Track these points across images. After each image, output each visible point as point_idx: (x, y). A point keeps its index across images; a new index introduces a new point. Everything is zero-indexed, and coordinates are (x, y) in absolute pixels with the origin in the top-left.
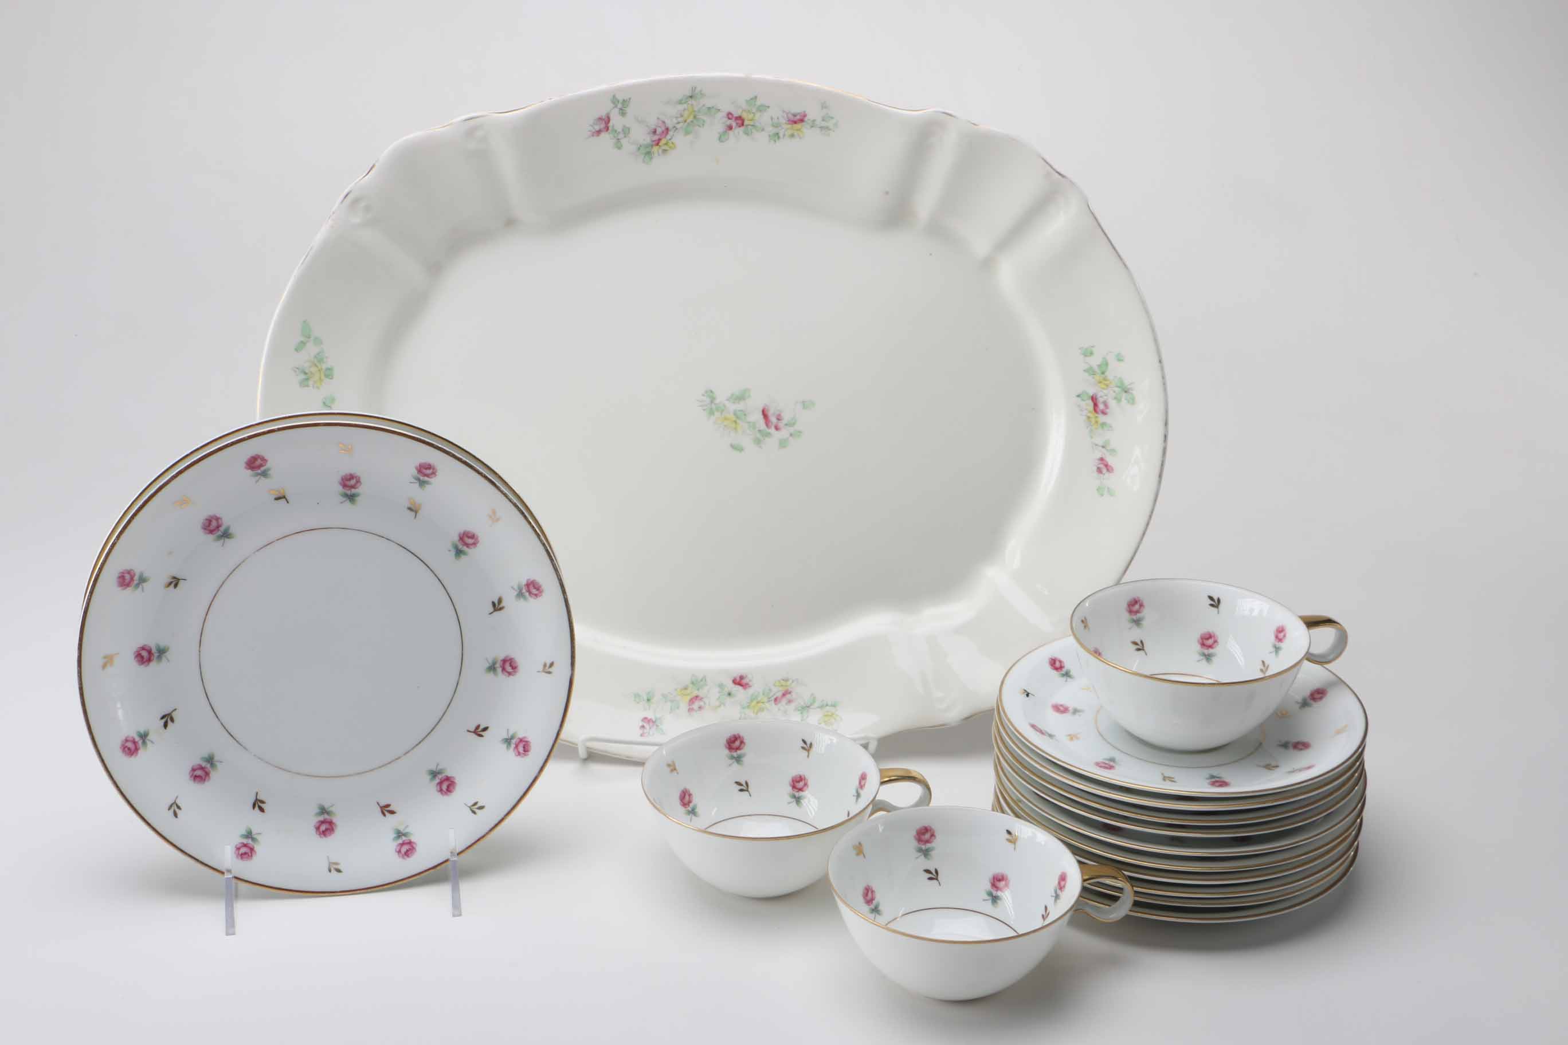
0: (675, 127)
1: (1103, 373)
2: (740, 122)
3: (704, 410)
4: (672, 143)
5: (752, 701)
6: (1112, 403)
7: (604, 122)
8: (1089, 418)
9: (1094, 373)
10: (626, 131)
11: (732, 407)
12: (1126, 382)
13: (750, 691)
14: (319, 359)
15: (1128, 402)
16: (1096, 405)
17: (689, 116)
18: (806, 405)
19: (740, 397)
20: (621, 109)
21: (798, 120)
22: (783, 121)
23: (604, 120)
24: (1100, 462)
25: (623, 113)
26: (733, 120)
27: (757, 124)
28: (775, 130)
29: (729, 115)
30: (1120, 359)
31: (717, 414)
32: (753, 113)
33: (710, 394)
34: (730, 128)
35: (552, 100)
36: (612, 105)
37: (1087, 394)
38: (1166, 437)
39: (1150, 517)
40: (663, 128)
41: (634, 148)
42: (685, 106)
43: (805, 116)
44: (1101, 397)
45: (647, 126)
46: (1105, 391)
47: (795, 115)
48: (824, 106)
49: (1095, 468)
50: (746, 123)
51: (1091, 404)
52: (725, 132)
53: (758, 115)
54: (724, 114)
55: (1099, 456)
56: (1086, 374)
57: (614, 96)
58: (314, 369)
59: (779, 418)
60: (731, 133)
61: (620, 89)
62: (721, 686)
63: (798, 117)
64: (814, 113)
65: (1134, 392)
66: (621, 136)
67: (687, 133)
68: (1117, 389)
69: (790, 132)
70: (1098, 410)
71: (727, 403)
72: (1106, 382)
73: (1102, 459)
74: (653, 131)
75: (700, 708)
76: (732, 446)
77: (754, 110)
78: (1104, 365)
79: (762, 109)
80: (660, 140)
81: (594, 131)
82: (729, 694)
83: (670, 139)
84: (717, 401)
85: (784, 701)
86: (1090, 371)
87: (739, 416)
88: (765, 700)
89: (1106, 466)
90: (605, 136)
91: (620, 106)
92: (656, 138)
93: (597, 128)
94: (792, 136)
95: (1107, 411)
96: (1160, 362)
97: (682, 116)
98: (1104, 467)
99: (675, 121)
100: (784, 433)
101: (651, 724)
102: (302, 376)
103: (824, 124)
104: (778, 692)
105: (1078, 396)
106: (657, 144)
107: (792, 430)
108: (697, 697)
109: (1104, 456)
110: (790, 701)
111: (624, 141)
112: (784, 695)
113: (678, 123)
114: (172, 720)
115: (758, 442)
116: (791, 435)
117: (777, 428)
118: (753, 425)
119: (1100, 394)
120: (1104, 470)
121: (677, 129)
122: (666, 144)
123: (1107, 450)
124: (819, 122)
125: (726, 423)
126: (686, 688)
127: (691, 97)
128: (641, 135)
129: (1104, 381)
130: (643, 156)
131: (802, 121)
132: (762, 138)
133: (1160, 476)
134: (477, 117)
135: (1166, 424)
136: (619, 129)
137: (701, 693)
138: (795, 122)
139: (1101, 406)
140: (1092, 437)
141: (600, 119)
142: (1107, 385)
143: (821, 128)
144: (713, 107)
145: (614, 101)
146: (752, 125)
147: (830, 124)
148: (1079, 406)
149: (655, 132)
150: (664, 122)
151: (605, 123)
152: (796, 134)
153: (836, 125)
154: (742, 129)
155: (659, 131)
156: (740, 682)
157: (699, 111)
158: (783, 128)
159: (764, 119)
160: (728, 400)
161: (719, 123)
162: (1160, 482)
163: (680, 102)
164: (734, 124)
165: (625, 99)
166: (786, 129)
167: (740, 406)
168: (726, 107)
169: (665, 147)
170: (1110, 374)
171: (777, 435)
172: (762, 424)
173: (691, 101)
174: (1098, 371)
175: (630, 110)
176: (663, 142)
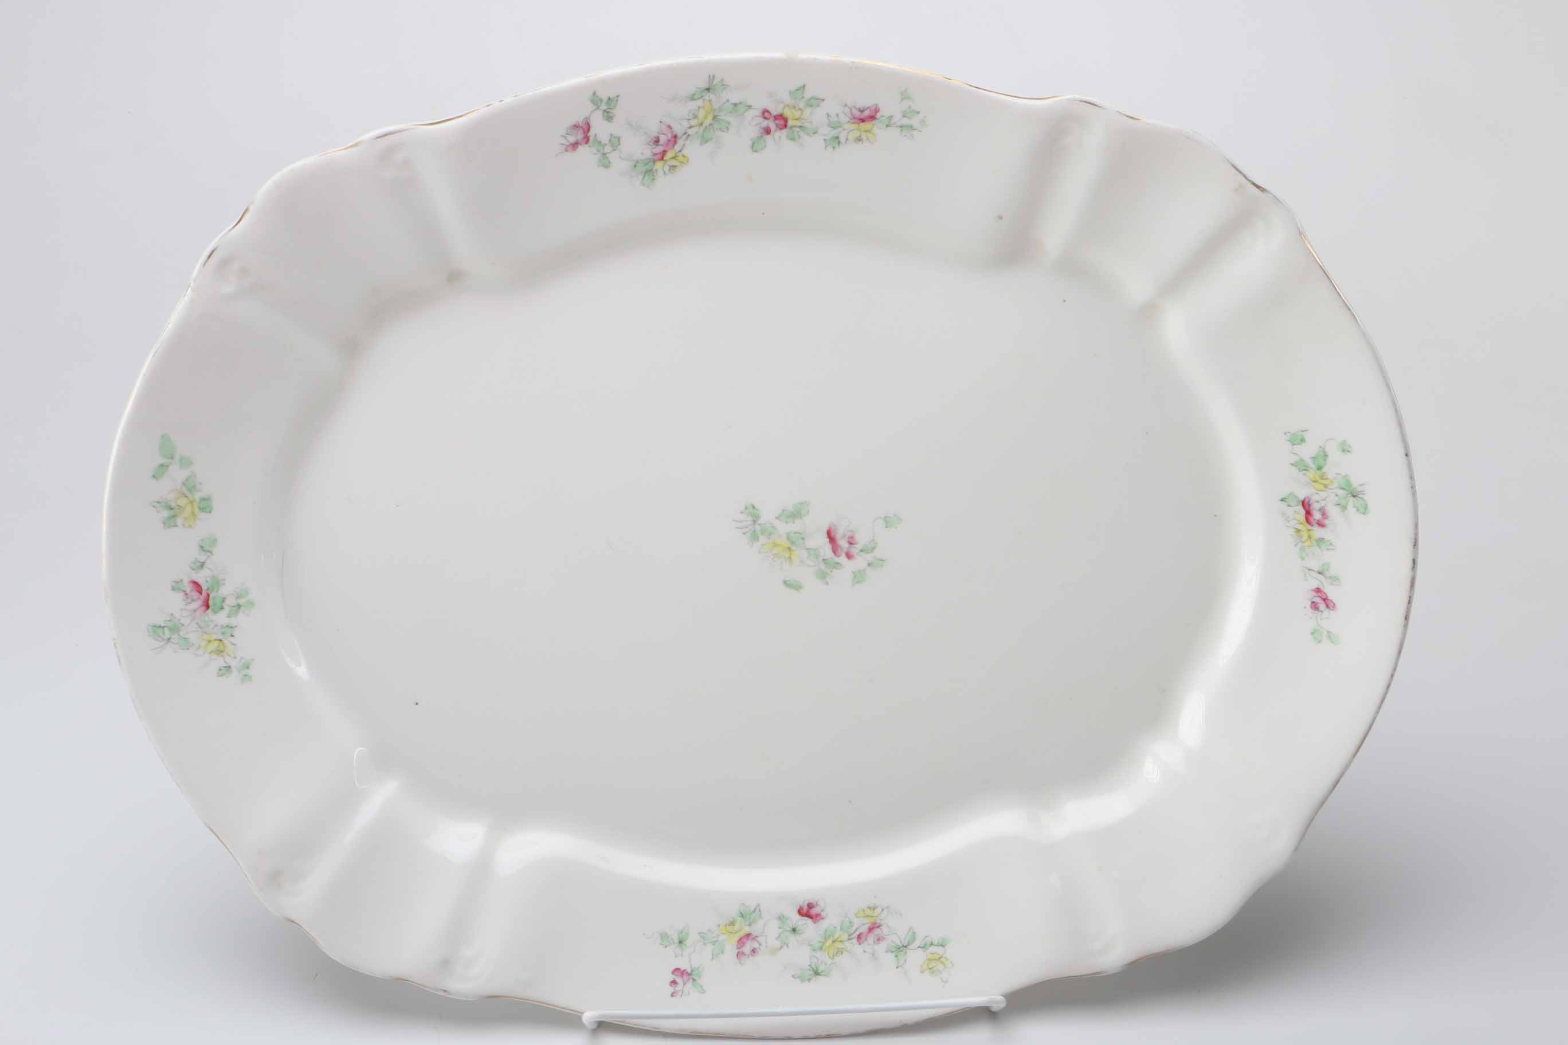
0: (685, 133)
1: (1319, 468)
2: (782, 122)
3: (744, 533)
4: (684, 156)
5: (826, 939)
6: (1333, 512)
7: (581, 131)
8: (1298, 530)
9: (1306, 469)
10: (615, 142)
11: (783, 528)
12: (1355, 482)
13: (824, 925)
14: (189, 486)
15: (1358, 510)
16: (1308, 513)
17: (705, 117)
18: (887, 522)
19: (795, 514)
20: (604, 111)
21: (867, 117)
22: (844, 119)
23: (581, 127)
24: (1314, 594)
25: (609, 117)
26: (772, 119)
27: (807, 125)
28: (834, 133)
29: (765, 113)
30: (1345, 449)
31: (762, 539)
32: (800, 109)
33: (752, 512)
34: (768, 131)
35: (503, 102)
36: (591, 107)
37: (1296, 497)
38: (1414, 561)
39: (1392, 676)
40: (670, 135)
41: (628, 165)
42: (700, 103)
43: (877, 110)
44: (1317, 502)
45: (646, 133)
46: (1323, 494)
47: (862, 111)
48: (905, 96)
49: (1309, 604)
50: (790, 123)
51: (1303, 512)
52: (760, 137)
53: (807, 111)
54: (758, 112)
55: (1315, 584)
56: (1294, 470)
57: (594, 94)
58: (182, 502)
59: (851, 542)
60: (768, 138)
61: (604, 82)
62: (781, 918)
63: (867, 113)
64: (890, 107)
65: (1365, 497)
66: (608, 149)
67: (704, 141)
68: (1341, 492)
69: (856, 134)
70: (1314, 522)
71: (776, 523)
72: (1325, 482)
73: (1318, 590)
74: (654, 139)
75: (754, 951)
76: (785, 582)
77: (801, 105)
78: (1321, 459)
79: (815, 102)
80: (664, 152)
81: (568, 144)
82: (794, 930)
83: (680, 151)
84: (762, 521)
85: (871, 938)
86: (1301, 466)
87: (794, 541)
88: (845, 937)
89: (1325, 600)
90: (582, 149)
91: (604, 107)
92: (659, 149)
93: (572, 139)
94: (859, 139)
95: (1327, 522)
96: (1407, 455)
97: (695, 117)
98: (1321, 601)
99: (686, 124)
100: (860, 562)
101: (685, 978)
102: (166, 513)
103: (906, 121)
104: (861, 925)
105: (1282, 500)
106: (662, 159)
107: (869, 557)
108: (748, 935)
109: (1321, 587)
110: (879, 939)
111: (613, 157)
112: (871, 930)
113: (690, 127)
115: (822, 576)
116: (869, 565)
117: (849, 556)
118: (813, 553)
119: (1315, 498)
120: (1322, 606)
121: (689, 135)
122: (674, 158)
123: (1326, 577)
124: (898, 119)
125: (777, 550)
126: (732, 923)
127: (708, 89)
128: (637, 147)
129: (1321, 479)
130: (641, 177)
131: (872, 118)
132: (814, 144)
133: (1407, 618)
134: (400, 131)
135: (1415, 545)
136: (604, 138)
137: (755, 930)
138: (863, 120)
139: (1317, 516)
140: (1303, 559)
141: (576, 126)
142: (1326, 486)
143: (901, 127)
144: (741, 103)
145: (595, 100)
146: (800, 127)
147: (915, 122)
148: (1283, 514)
149: (657, 141)
150: (670, 127)
151: (585, 129)
152: (864, 137)
153: (923, 122)
154: (784, 131)
155: (663, 139)
156: (808, 912)
157: (720, 110)
158: (844, 129)
159: (817, 117)
160: (777, 518)
161: (750, 126)
162: (1406, 626)
164: (772, 125)
165: (611, 97)
166: (848, 130)
167: (795, 526)
168: (760, 103)
169: (674, 162)
170: (1330, 471)
171: (849, 566)
172: (827, 550)
173: (708, 96)
174: (1312, 465)
175: (619, 112)
176: (669, 155)
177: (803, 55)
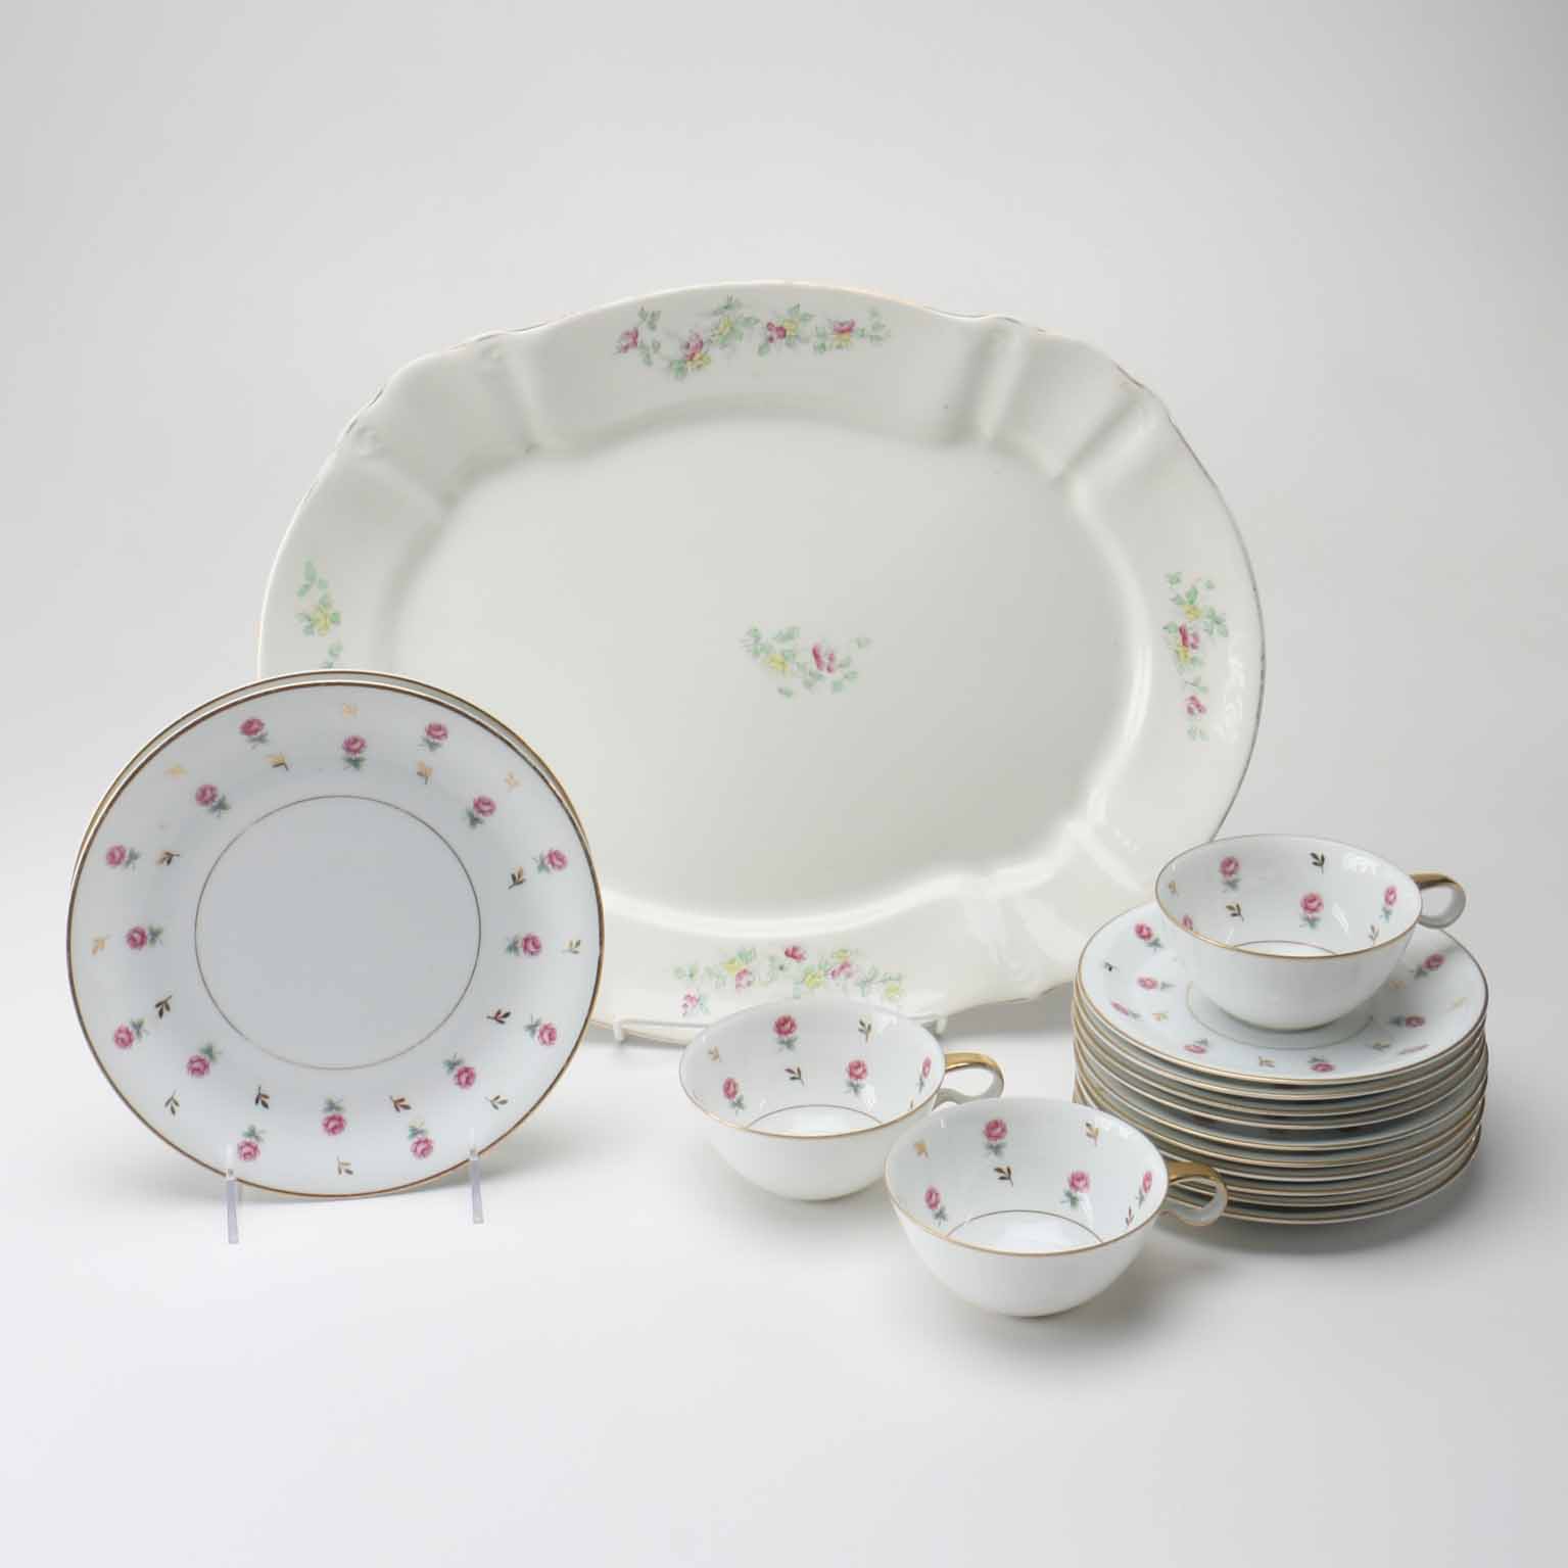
0: (710, 340)
1: (1192, 602)
2: (781, 333)
3: (748, 651)
4: (708, 357)
5: (806, 975)
6: (1203, 636)
7: (631, 337)
8: (1177, 652)
9: (1182, 602)
10: (657, 346)
11: (778, 647)
12: (1217, 612)
13: (806, 964)
14: (325, 603)
15: (1221, 634)
16: (1185, 638)
17: (725, 327)
18: (861, 643)
19: (789, 636)
20: (649, 322)
21: (845, 329)
22: (829, 331)
23: (632, 334)
24: (1191, 702)
25: (652, 327)
26: (775, 330)
27: (801, 335)
28: (820, 341)
29: (770, 326)
30: (1210, 586)
31: (763, 655)
32: (796, 323)
33: (755, 635)
34: (771, 339)
35: (575, 315)
36: (640, 319)
37: (1175, 625)
38: (1263, 672)
40: (697, 342)
41: (665, 364)
42: (720, 317)
43: (853, 324)
44: (1190, 628)
45: (679, 339)
46: (1195, 623)
47: (842, 324)
48: (874, 314)
49: (1186, 709)
50: (788, 333)
51: (1180, 638)
52: (766, 345)
53: (801, 325)
54: (764, 325)
55: (1190, 694)
56: (1174, 604)
57: (642, 309)
58: (318, 615)
59: (831, 658)
60: (772, 345)
61: (649, 301)
62: (772, 959)
63: (846, 326)
64: (863, 322)
65: (1227, 623)
66: (651, 351)
67: (724, 346)
68: (1209, 621)
69: (836, 343)
70: (1188, 643)
71: (773, 643)
72: (1196, 612)
73: (1193, 698)
74: (686, 345)
75: (749, 984)
76: (780, 690)
77: (796, 320)
78: (1193, 593)
79: (806, 318)
80: (694, 354)
81: (621, 347)
82: (781, 968)
83: (705, 354)
84: (763, 641)
85: (842, 976)
86: (1177, 600)
87: (787, 656)
88: (822, 973)
89: (1198, 706)
90: (631, 351)
92: (689, 352)
93: (624, 344)
94: (839, 347)
95: (1198, 644)
96: (1255, 589)
97: (717, 328)
98: (1195, 707)
99: (709, 333)
100: (838, 675)
101: (695, 1002)
102: (306, 623)
103: (875, 333)
104: (836, 963)
105: (1165, 628)
106: (691, 359)
107: (846, 671)
108: (745, 971)
109: (1195, 695)
110: (849, 975)
111: (654, 357)
112: (842, 968)
113: (713, 336)
114: (168, 1008)
115: (808, 685)
116: (846, 677)
117: (830, 670)
118: (803, 667)
119: (1189, 625)
120: (1196, 711)
121: (712, 342)
122: (701, 359)
123: (1199, 688)
124: (869, 330)
125: (773, 664)
126: (732, 961)
127: (726, 308)
128: (672, 350)
129: (1193, 611)
130: (675, 373)
131: (850, 330)
132: (806, 349)
133: (1258, 716)
134: (495, 336)
135: (1263, 658)
136: (649, 343)
137: (750, 967)
138: (843, 332)
139: (1191, 640)
140: (1181, 674)
141: (628, 334)
142: (1197, 616)
143: (871, 337)
144: (751, 318)
145: (642, 314)
146: (796, 336)
147: (881, 333)
148: (1166, 639)
149: (688, 346)
150: (698, 336)
151: (634, 336)
152: (843, 344)
153: (888, 334)
154: (784, 341)
155: (692, 344)
156: (793, 953)
157: (736, 323)
158: (829, 339)
159: (807, 329)
160: (774, 639)
161: (758, 336)
163: (715, 313)
164: (775, 336)
165: (655, 311)
166: (832, 340)
167: (787, 646)
168: (766, 319)
169: (700, 362)
170: (1199, 603)
171: (829, 678)
172: (813, 666)
173: (727, 312)
174: (1186, 599)
175: (659, 324)
176: (698, 356)
177: (795, 283)
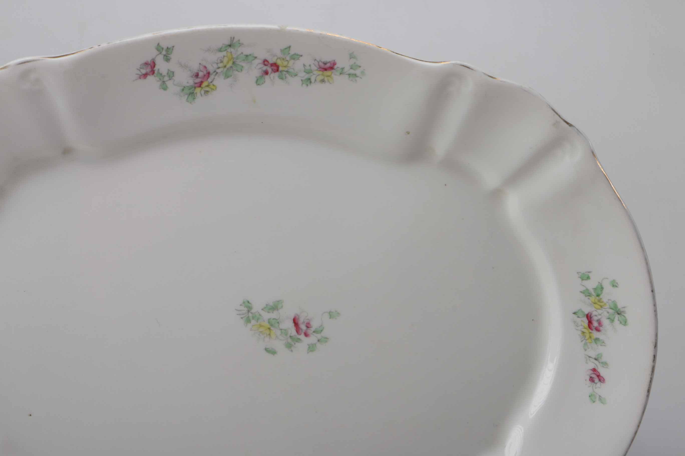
0: (215, 71)
1: (598, 296)
2: (275, 68)
3: (242, 318)
4: (213, 85)
6: (606, 322)
7: (149, 67)
8: (583, 333)
9: (589, 295)
10: (171, 75)
11: (266, 316)
12: (620, 306)
15: (621, 323)
16: (590, 322)
17: (228, 62)
18: (331, 315)
19: (274, 307)
20: (165, 55)
21: (328, 67)
22: (314, 68)
23: (150, 64)
24: (592, 372)
25: (167, 59)
26: (269, 65)
27: (291, 70)
28: (307, 76)
29: (265, 62)
30: (614, 285)
31: (253, 322)
32: (287, 61)
33: (248, 305)
34: (266, 73)
36: (156, 52)
37: (582, 312)
38: (655, 357)
39: (639, 426)
40: (205, 72)
41: (179, 89)
42: (224, 53)
43: (335, 64)
44: (596, 316)
45: (190, 70)
46: (600, 312)
47: (325, 64)
48: (352, 56)
49: (588, 378)
50: (281, 69)
51: (586, 321)
52: (262, 77)
53: (291, 62)
54: (261, 61)
55: (592, 366)
56: (582, 296)
57: (158, 44)
59: (308, 326)
60: (267, 77)
61: (164, 37)
63: (328, 65)
64: (343, 63)
65: (626, 315)
66: (166, 78)
67: (227, 76)
68: (611, 311)
69: (320, 78)
70: (593, 328)
71: (262, 313)
72: (601, 304)
73: (594, 370)
74: (196, 74)
76: (266, 349)
77: (288, 58)
78: (599, 291)
79: (296, 57)
80: (202, 82)
81: (141, 74)
83: (211, 82)
84: (253, 311)
86: (586, 293)
87: (273, 324)
89: (599, 376)
90: (150, 78)
91: (164, 52)
92: (198, 80)
93: (144, 71)
94: (323, 81)
95: (601, 328)
96: (652, 291)
97: (222, 62)
98: (596, 377)
99: (215, 66)
100: (312, 339)
103: (352, 71)
105: (574, 313)
106: (200, 86)
107: (319, 336)
109: (596, 368)
111: (169, 84)
113: (219, 68)
115: (289, 346)
116: (319, 341)
117: (306, 335)
118: (284, 332)
119: (594, 313)
120: (596, 380)
121: (217, 73)
122: (208, 86)
123: (599, 362)
124: (347, 69)
125: (261, 329)
127: (230, 46)
128: (184, 78)
129: (599, 303)
130: (186, 96)
131: (331, 68)
132: (295, 82)
133: (649, 391)
134: (34, 61)
135: (656, 346)
136: (164, 72)
138: (326, 69)
139: (595, 324)
140: (586, 350)
141: (146, 64)
142: (601, 307)
143: (349, 75)
144: (250, 55)
145: (159, 48)
146: (287, 71)
147: (358, 72)
148: (575, 322)
149: (197, 75)
150: (205, 67)
151: (152, 66)
152: (326, 79)
153: (363, 73)
154: (277, 74)
155: (201, 74)
157: (237, 58)
158: (314, 74)
159: (298, 66)
160: (262, 309)
161: (255, 70)
162: (648, 396)
163: (220, 50)
164: (270, 70)
165: (169, 47)
166: (317, 75)
167: (274, 315)
168: (262, 55)
169: (207, 89)
170: (605, 297)
171: (306, 341)
172: (293, 331)
173: (230, 50)
174: (593, 293)
175: (174, 56)
176: (205, 84)
177: (289, 28)
